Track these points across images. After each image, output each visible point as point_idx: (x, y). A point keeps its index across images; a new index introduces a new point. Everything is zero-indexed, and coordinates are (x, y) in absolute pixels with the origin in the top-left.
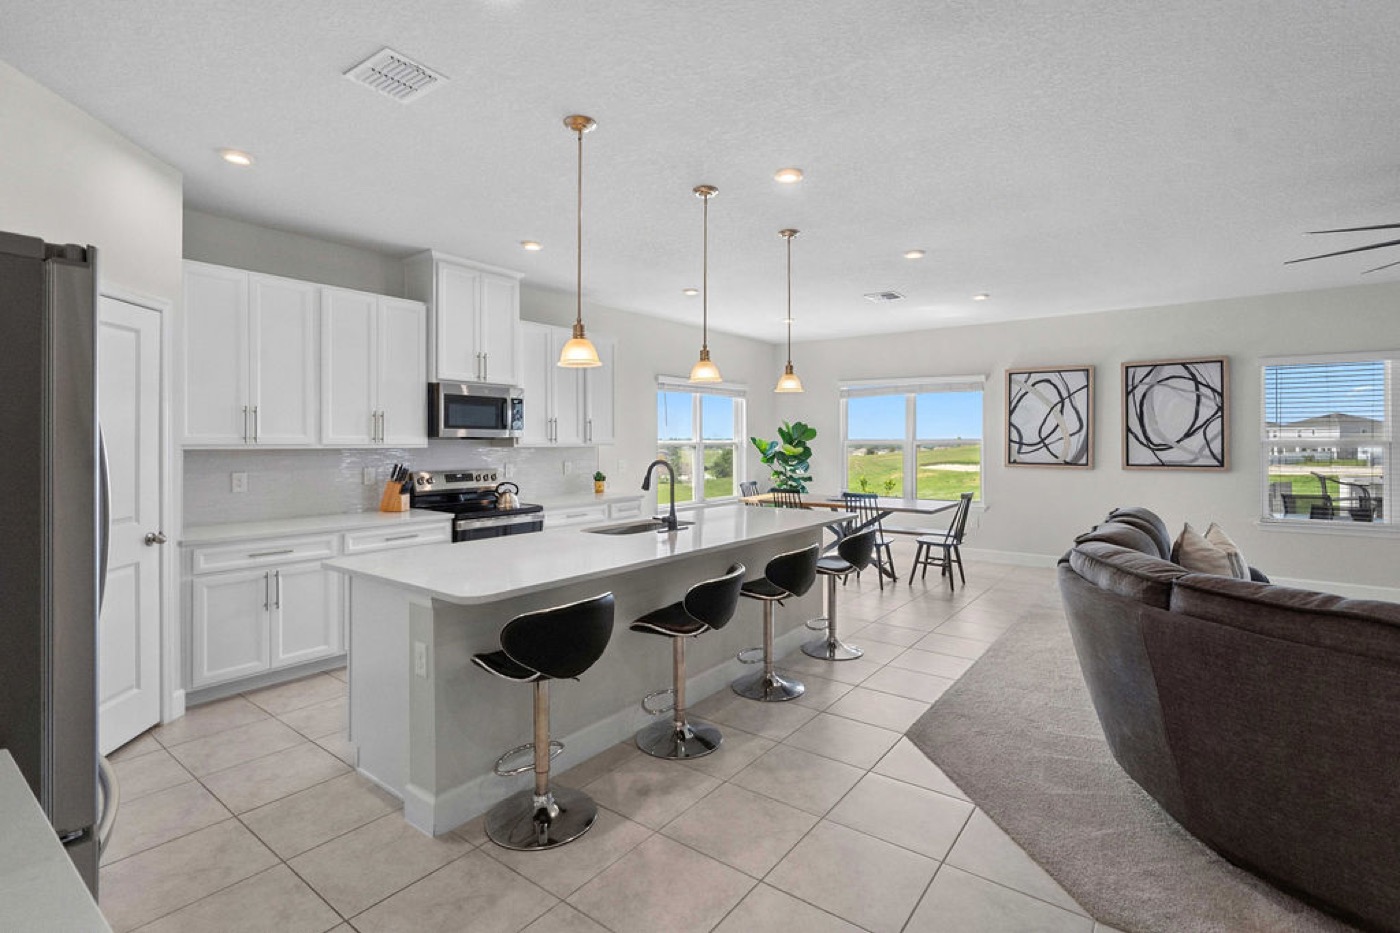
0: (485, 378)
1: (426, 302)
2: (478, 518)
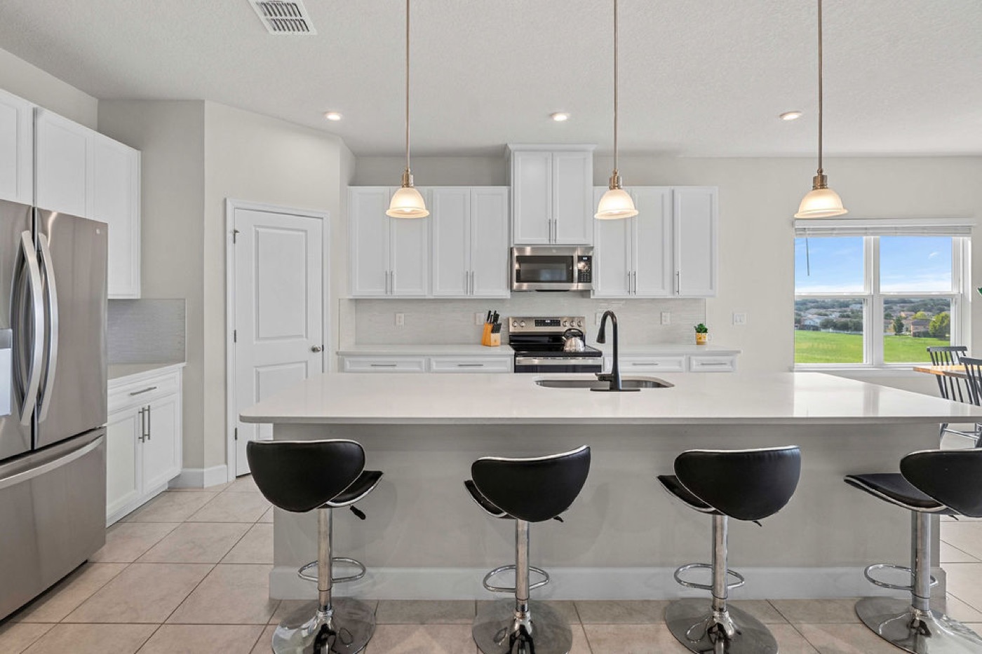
0: (555, 240)
1: (509, 185)
2: (536, 356)
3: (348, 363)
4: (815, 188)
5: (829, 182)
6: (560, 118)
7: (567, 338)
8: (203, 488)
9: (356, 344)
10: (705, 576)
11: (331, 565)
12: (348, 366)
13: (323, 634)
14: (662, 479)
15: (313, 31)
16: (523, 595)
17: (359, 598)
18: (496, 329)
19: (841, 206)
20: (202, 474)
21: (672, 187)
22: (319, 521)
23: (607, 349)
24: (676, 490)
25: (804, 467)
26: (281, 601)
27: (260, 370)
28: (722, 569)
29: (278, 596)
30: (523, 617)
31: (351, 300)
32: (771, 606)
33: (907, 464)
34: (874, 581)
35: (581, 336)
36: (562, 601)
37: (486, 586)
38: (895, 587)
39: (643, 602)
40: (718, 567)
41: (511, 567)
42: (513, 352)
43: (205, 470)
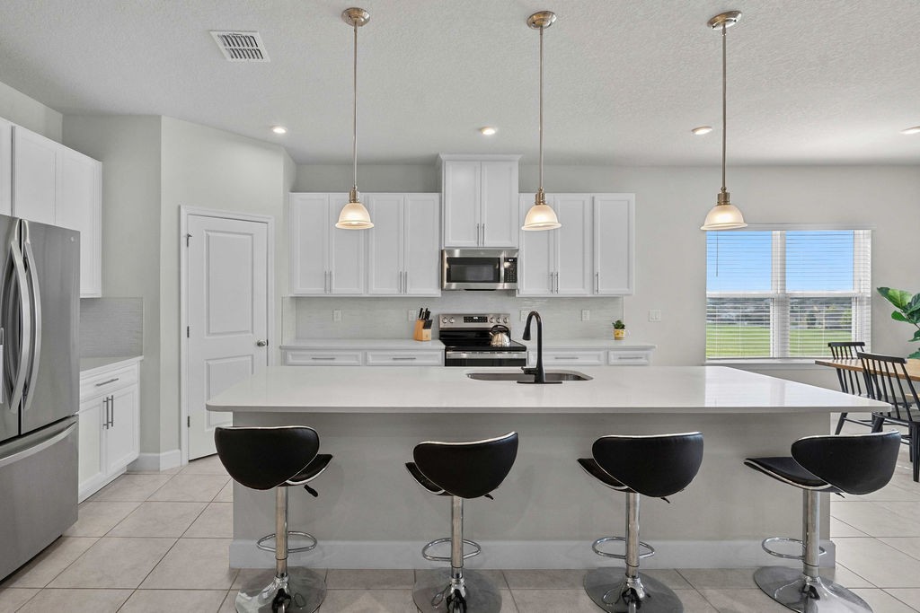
0: (483, 244)
1: (440, 191)
2: (464, 351)
3: (290, 356)
4: (719, 204)
5: (731, 199)
6: (489, 132)
7: (494, 333)
8: (159, 470)
9: (297, 338)
10: (620, 547)
11: (287, 537)
12: (291, 360)
13: (281, 597)
14: (581, 461)
15: (267, 58)
16: (458, 564)
17: (309, 568)
18: (427, 325)
19: (742, 221)
20: (159, 457)
21: (592, 195)
22: (277, 498)
23: (532, 344)
24: (595, 471)
25: (706, 451)
26: (240, 570)
27: (210, 363)
28: (635, 541)
29: (237, 566)
30: (458, 582)
31: (292, 297)
32: (678, 575)
33: (799, 448)
34: (770, 552)
35: (507, 332)
36: (492, 570)
37: (425, 556)
38: (788, 557)
39: (565, 570)
40: (631, 539)
41: (447, 540)
42: (444, 347)
43: (161, 455)
